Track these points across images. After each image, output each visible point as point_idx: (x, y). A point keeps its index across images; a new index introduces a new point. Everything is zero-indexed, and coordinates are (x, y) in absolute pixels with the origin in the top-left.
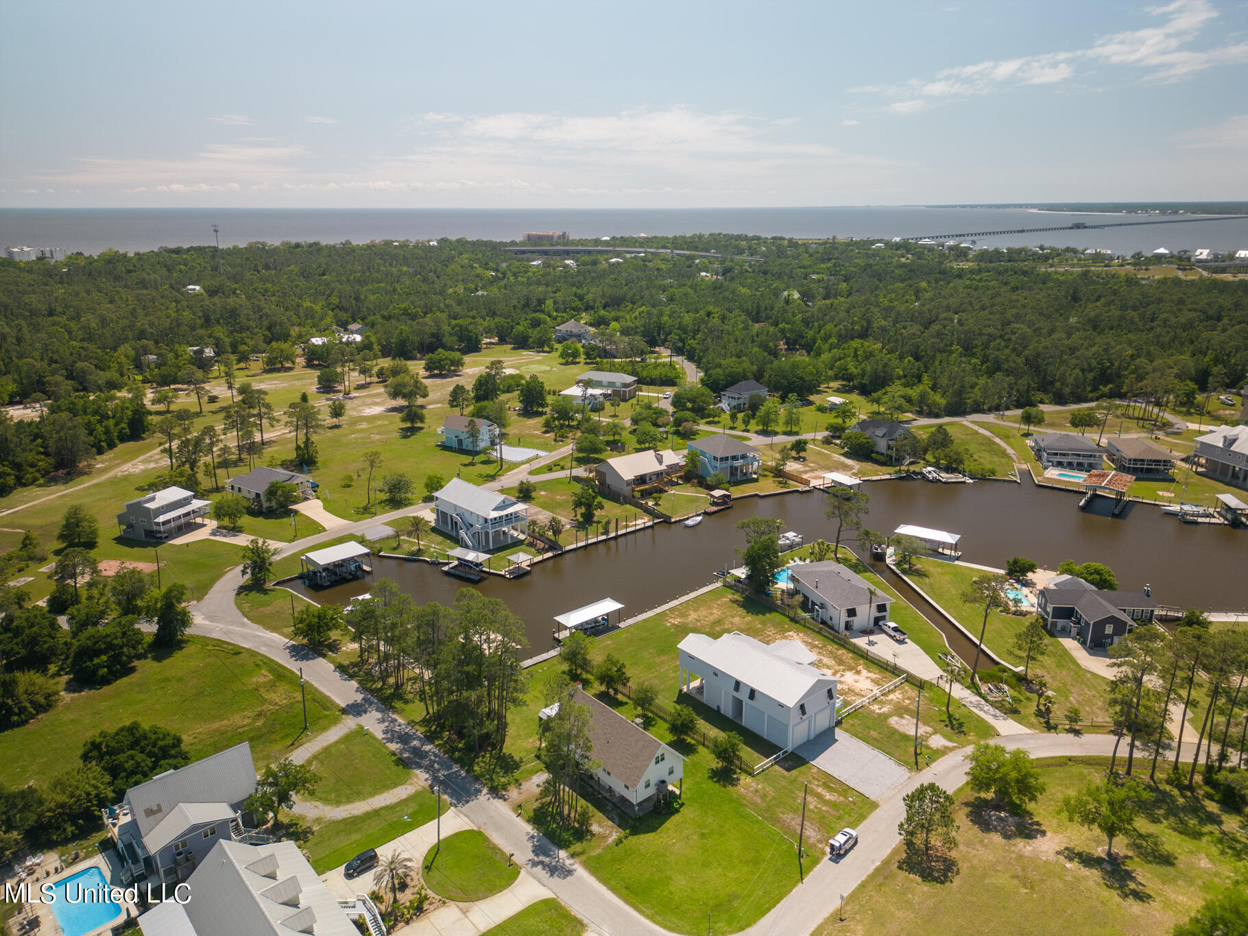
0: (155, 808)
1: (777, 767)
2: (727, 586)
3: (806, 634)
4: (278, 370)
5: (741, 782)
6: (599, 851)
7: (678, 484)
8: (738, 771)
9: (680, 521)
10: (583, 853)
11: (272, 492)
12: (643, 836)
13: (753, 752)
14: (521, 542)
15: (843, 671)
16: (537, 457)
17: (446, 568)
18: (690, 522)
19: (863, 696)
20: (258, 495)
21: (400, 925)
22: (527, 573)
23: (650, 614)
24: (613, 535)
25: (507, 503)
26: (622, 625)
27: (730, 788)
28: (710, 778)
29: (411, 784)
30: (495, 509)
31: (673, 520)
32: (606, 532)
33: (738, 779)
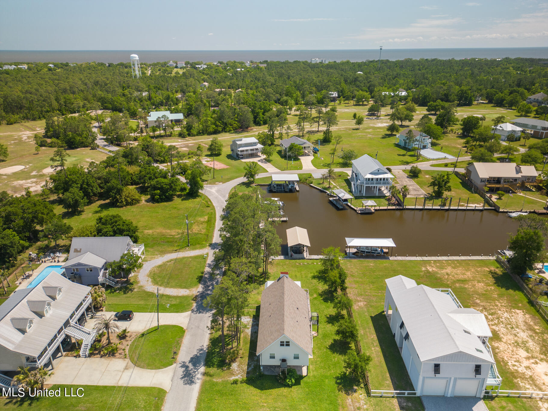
0: (79, 250)
1: (395, 401)
2: (498, 261)
3: (533, 317)
4: (360, 105)
5: (355, 395)
6: (219, 380)
7: (530, 190)
8: (362, 385)
9: (507, 212)
10: (211, 376)
11: (291, 148)
12: (252, 388)
13: (389, 378)
14: (384, 197)
15: (541, 360)
16: (445, 158)
17: (331, 199)
18: (514, 215)
19: (540, 389)
20: (286, 148)
21: (98, 356)
22: (371, 213)
23: (419, 258)
24: (446, 208)
25: (380, 172)
26: (391, 258)
27: (342, 394)
28: (337, 378)
29: (190, 291)
30: (371, 173)
31: (500, 210)
32: (444, 205)
33: (355, 391)
